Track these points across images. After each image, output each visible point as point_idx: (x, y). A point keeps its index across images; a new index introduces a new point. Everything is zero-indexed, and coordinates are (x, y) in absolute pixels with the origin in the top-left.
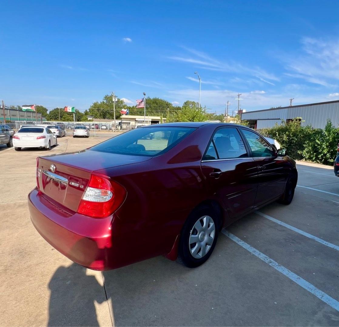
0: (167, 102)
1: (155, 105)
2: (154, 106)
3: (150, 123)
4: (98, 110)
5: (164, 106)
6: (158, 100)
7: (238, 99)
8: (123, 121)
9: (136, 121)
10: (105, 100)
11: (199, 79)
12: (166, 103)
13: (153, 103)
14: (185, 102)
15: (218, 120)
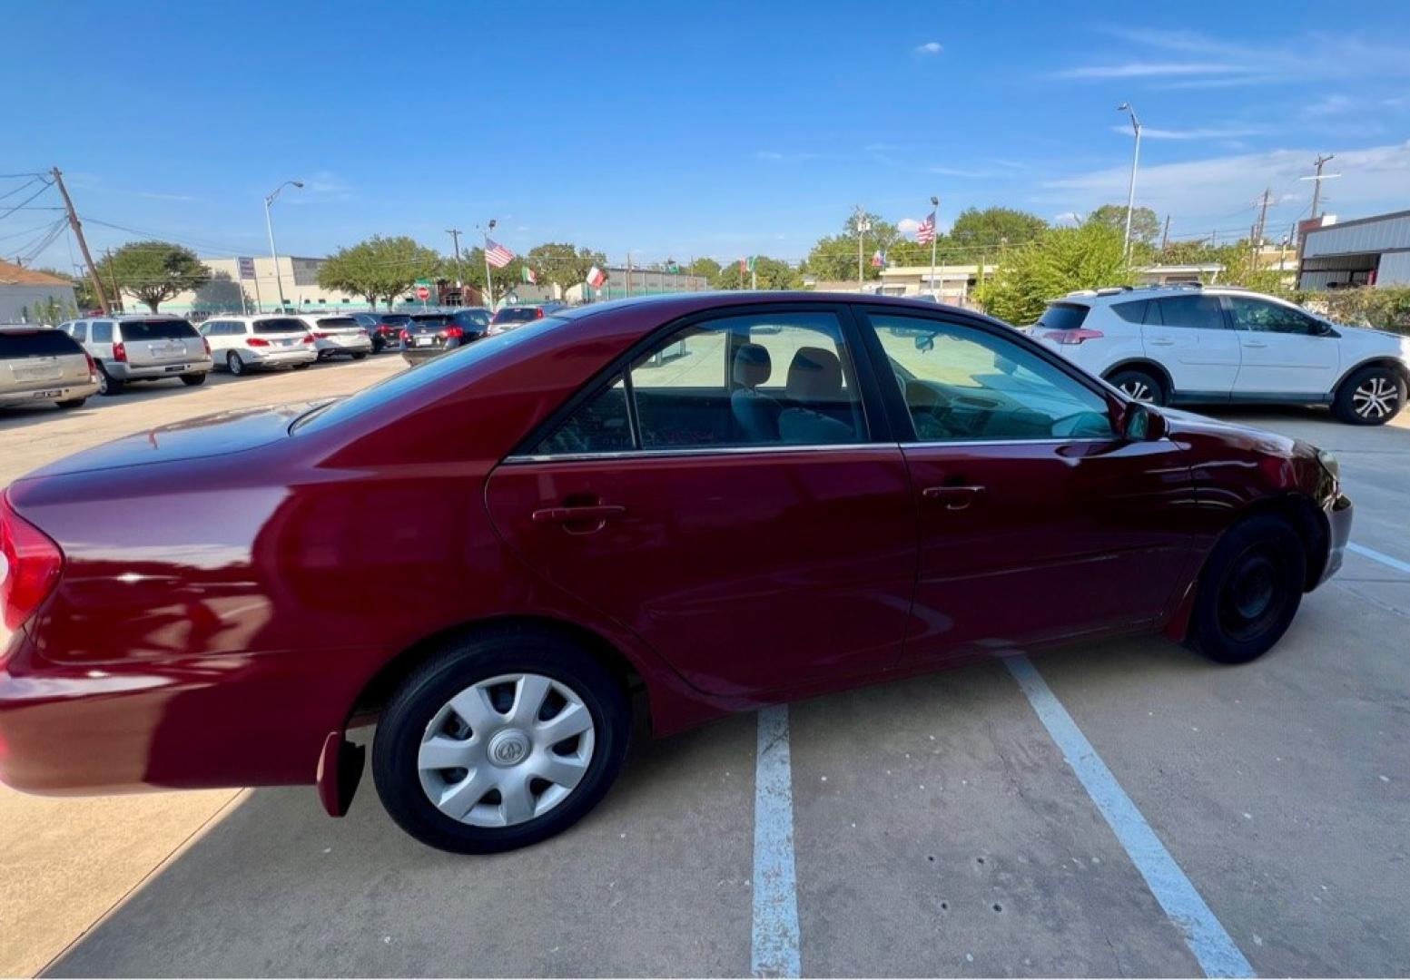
0: (1033, 218)
1: (991, 231)
2: (988, 235)
3: (965, 285)
4: (830, 258)
5: (1019, 229)
6: (1002, 213)
7: (1316, 177)
8: (887, 283)
9: (922, 281)
10: (849, 230)
11: (1136, 127)
12: (1029, 220)
13: (986, 224)
14: (1096, 210)
15: (1217, 264)
